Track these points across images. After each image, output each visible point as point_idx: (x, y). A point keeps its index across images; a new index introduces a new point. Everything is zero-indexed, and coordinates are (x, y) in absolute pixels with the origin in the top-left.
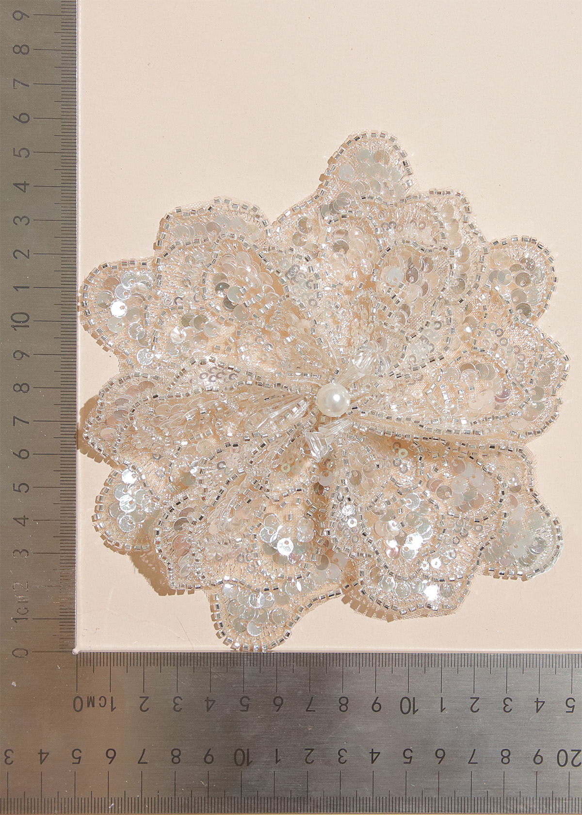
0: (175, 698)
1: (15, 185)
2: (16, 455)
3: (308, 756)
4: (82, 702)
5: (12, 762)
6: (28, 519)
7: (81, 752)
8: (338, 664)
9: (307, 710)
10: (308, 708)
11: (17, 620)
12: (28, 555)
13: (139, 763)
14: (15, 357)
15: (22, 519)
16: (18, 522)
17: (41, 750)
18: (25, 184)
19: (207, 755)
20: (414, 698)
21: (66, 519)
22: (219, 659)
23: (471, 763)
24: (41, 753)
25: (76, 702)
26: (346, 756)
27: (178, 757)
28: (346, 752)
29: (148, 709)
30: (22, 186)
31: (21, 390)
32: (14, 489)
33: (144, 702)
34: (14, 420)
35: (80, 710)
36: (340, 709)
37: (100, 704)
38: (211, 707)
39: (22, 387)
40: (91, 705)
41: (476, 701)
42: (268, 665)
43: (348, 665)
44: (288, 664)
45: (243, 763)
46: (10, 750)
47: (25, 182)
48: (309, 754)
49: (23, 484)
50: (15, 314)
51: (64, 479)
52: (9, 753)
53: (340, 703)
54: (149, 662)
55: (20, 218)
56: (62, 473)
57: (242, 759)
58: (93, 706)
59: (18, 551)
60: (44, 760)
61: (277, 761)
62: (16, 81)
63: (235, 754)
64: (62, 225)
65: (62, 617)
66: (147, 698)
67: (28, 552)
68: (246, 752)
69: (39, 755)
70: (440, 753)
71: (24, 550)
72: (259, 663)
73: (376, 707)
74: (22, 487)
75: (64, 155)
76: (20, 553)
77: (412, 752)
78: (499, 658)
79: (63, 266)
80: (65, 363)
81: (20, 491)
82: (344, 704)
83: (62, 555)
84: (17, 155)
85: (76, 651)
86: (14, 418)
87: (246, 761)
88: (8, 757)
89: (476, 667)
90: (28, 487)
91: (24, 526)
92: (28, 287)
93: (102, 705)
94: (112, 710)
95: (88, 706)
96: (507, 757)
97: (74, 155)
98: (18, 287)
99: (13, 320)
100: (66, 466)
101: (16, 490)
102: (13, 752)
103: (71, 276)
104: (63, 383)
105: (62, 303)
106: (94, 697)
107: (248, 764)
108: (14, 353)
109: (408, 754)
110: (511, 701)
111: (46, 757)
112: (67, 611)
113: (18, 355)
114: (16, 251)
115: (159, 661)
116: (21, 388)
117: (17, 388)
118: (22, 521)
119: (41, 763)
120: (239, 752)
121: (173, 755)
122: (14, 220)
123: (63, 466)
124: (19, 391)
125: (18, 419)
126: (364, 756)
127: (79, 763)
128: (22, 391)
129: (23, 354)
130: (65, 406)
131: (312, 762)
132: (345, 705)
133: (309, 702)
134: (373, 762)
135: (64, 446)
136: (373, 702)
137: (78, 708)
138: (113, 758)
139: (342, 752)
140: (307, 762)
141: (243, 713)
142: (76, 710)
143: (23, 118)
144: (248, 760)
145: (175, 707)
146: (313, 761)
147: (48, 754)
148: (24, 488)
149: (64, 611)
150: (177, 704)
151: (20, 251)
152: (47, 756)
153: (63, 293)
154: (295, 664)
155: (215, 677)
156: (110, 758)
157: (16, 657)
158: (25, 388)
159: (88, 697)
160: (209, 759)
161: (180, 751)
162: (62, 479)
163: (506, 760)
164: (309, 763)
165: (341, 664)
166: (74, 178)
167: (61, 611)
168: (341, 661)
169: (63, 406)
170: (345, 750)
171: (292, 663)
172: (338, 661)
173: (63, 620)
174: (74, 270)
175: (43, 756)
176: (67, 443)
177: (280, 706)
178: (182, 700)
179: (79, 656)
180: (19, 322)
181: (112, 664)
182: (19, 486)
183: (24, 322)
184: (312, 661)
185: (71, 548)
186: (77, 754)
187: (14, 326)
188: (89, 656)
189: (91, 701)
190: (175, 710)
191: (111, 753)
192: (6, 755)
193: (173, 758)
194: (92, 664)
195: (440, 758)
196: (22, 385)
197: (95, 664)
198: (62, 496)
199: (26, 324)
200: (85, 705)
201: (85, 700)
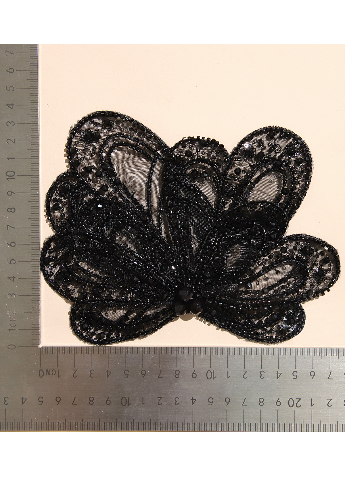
0: (91, 370)
1: (7, 105)
2: (9, 245)
3: (159, 401)
4: (43, 372)
5: (8, 403)
6: (15, 278)
7: (43, 398)
8: (174, 353)
9: (158, 377)
11: (10, 330)
13: (73, 404)
14: (8, 194)
15: (12, 278)
16: (10, 279)
17: (23, 397)
18: (12, 105)
19: (107, 400)
20: (214, 371)
21: (35, 278)
22: (113, 350)
23: (244, 405)
24: (23, 399)
25: (40, 372)
26: (179, 401)
27: (92, 401)
28: (179, 399)
29: (77, 376)
30: (10, 106)
31: (11, 211)
33: (75, 373)
34: (8, 227)
35: (42, 377)
36: (176, 377)
37: (52, 374)
38: (109, 375)
39: (12, 210)
40: (48, 374)
41: (246, 373)
42: (138, 353)
43: (179, 354)
44: (149, 353)
45: (125, 405)
46: (7, 397)
47: (12, 104)
48: (160, 400)
49: (13, 260)
50: (8, 172)
52: (6, 399)
53: (176, 374)
54: (77, 352)
55: (10, 122)
56: (32, 254)
57: (125, 402)
58: (49, 374)
59: (10, 294)
60: (24, 402)
61: (143, 404)
62: (7, 51)
63: (122, 400)
64: (31, 126)
65: (33, 329)
66: (77, 370)
67: (15, 295)
68: (127, 399)
69: (22, 400)
70: (227, 400)
71: (13, 294)
72: (133, 352)
73: (194, 376)
74: (12, 262)
75: (31, 89)
76: (11, 295)
77: (213, 399)
78: (257, 350)
79: (32, 147)
80: (33, 197)
81: (11, 263)
82: (177, 374)
83: (33, 296)
84: (8, 90)
85: (40, 346)
86: (8, 225)
87: (127, 403)
88: (6, 401)
89: (245, 355)
90: (15, 261)
91: (13, 281)
92: (14, 158)
93: (54, 374)
94: (59, 376)
95: (47, 374)
96: (262, 402)
97: (37, 89)
98: (9, 158)
99: (7, 175)
100: (34, 250)
101: (9, 263)
103: (36, 153)
104: (32, 208)
105: (32, 166)
106: (49, 370)
107: (128, 405)
108: (8, 192)
109: (211, 400)
110: (264, 372)
111: (25, 401)
112: (35, 325)
113: (10, 193)
114: (8, 139)
115: (82, 351)
116: (11, 210)
117: (9, 210)
119: (23, 404)
120: (124, 398)
121: (90, 400)
122: (7, 124)
123: (33, 250)
124: (10, 211)
125: (9, 226)
126: (188, 401)
127: (42, 404)
128: (12, 212)
129: (12, 192)
130: (34, 220)
131: (161, 404)
133: (159, 373)
134: (192, 404)
135: (33, 240)
136: (192, 373)
137: (41, 375)
138: (59, 402)
139: (177, 399)
140: (159, 404)
141: (125, 378)
142: (40, 377)
143: (10, 71)
145: (90, 375)
146: (162, 403)
147: (26, 399)
148: (13, 262)
149: (34, 325)
150: (91, 374)
151: (10, 140)
152: (26, 400)
153: (32, 161)
154: (152, 353)
155: (111, 359)
156: (58, 401)
157: (10, 349)
158: (13, 210)
159: (46, 370)
160: (108, 402)
161: (93, 398)
162: (32, 257)
163: (261, 404)
164: (160, 405)
165: (176, 353)
166: (37, 102)
167: (33, 325)
168: (176, 352)
169: (32, 219)
171: (150, 352)
172: (174, 351)
173: (33, 330)
174: (38, 149)
175: (23, 400)
176: (35, 238)
177: (144, 375)
178: (94, 371)
179: (41, 349)
180: (10, 176)
181: (58, 352)
182: (11, 261)
183: (12, 176)
184: (161, 351)
185: (37, 293)
186: (41, 399)
187: (7, 179)
188: (46, 348)
189: (48, 372)
190: (91, 377)
191: (58, 399)
192: (5, 400)
193: (90, 402)
194: (48, 353)
195: (227, 402)
196: (12, 208)
197: (50, 353)
198: (32, 266)
199: (14, 177)
200: (45, 374)
201: (45, 372)
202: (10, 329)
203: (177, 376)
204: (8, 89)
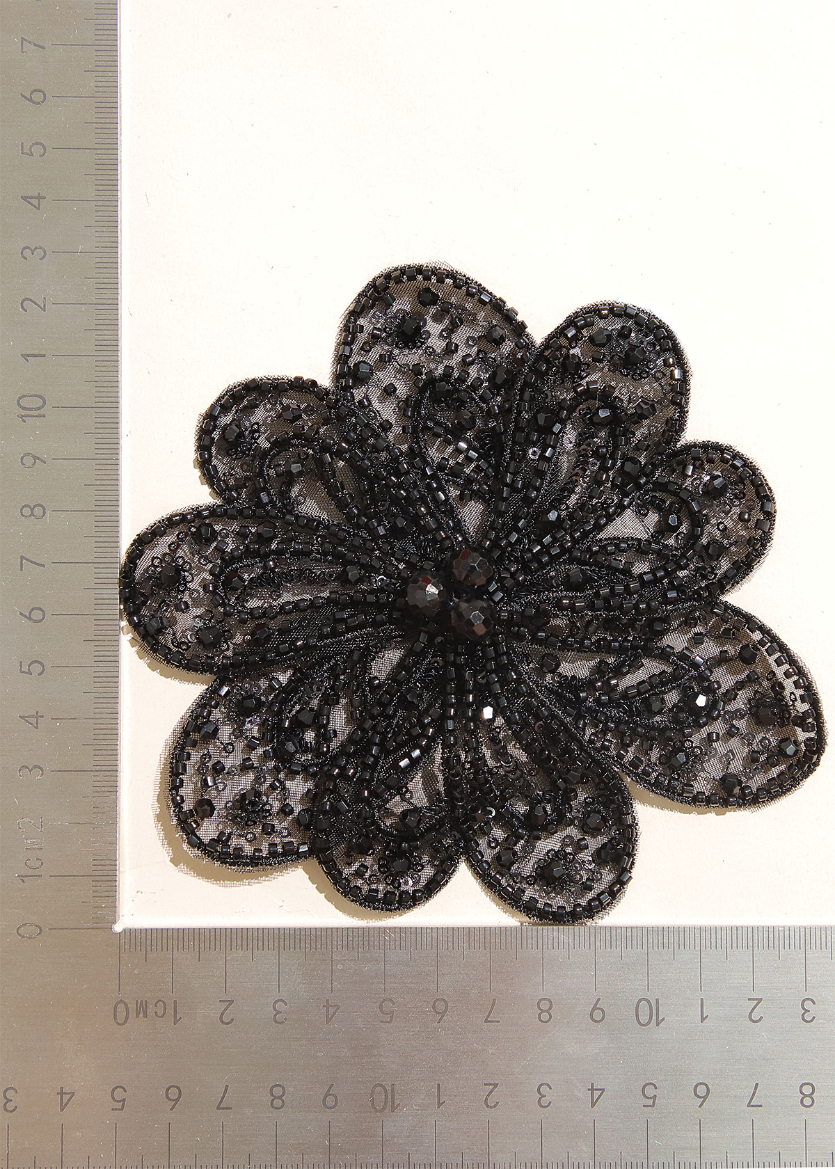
0: (276, 1002)
1: (24, 198)
2: (26, 617)
3: (489, 1095)
4: (127, 1010)
5: (16, 1107)
6: (42, 717)
7: (125, 1091)
8: (535, 946)
9: (486, 1021)
10: (488, 1017)
11: (25, 879)
12: (42, 775)
13: (218, 1108)
14: (22, 464)
15: (33, 716)
16: (27, 721)
17: (62, 1088)
18: (39, 197)
19: (327, 1094)
20: (657, 1000)
21: (102, 716)
22: (345, 938)
23: (752, 1106)
24: (62, 1093)
25: (119, 1010)
26: (550, 1095)
27: (280, 1098)
28: (550, 1088)
29: (232, 1020)
30: (34, 201)
31: (32, 514)
32: (21, 669)
33: (225, 1010)
34: (22, 561)
35: (124, 1023)
36: (540, 1019)
37: (156, 1013)
38: (332, 1017)
39: (34, 510)
40: (141, 1014)
41: (757, 1004)
42: (424, 947)
43: (550, 946)
44: (456, 945)
45: (384, 1108)
46: (13, 1088)
47: (39, 194)
48: (491, 1092)
49: (36, 662)
50: (24, 396)
51: (100, 654)
52: (10, 1094)
53: (540, 1009)
54: (234, 943)
55: (31, 250)
56: (97, 643)
57: (384, 1100)
58: (145, 1016)
59: (28, 768)
60: (67, 1104)
61: (439, 1105)
62: (26, 40)
63: (372, 1093)
64: (97, 260)
65: (97, 873)
66: (231, 1002)
67: (42, 770)
68: (389, 1089)
69: (59, 1096)
70: (702, 1090)
71: (36, 767)
72: (408, 944)
73: (597, 1015)
74: (34, 667)
75: (99, 152)
76: (30, 771)
77: (656, 1088)
78: (792, 933)
79: (97, 322)
80: (100, 473)
81: (30, 673)
82: (545, 1010)
83: (96, 773)
84: (27, 154)
85: (118, 928)
86: (22, 558)
87: (389, 1104)
88: (9, 1101)
89: (755, 949)
90: (43, 666)
91: (37, 728)
92: (44, 356)
93: (160, 1013)
94: (176, 1022)
95: (137, 1016)
96: (810, 1096)
97: (115, 152)
98: (29, 355)
99: (21, 407)
100: (103, 633)
101: (24, 672)
102: (17, 1092)
103: (111, 338)
104: (99, 503)
105: (97, 379)
106: (146, 1001)
107: (393, 1109)
108: (22, 458)
109: (650, 1091)
110: (814, 1003)
111: (69, 1100)
112: (103, 862)
113: (29, 461)
114: (24, 300)
115: (250, 942)
116: (32, 512)
117: (27, 511)
118: (33, 721)
119: (62, 1110)
120: (379, 1089)
121: (272, 1095)
122: (22, 253)
123: (99, 633)
124: (30, 516)
125: (27, 560)
126: (580, 1095)
127: (122, 1109)
128: (34, 516)
129: (35, 458)
130: (101, 539)
131: (495, 1106)
132: (548, 1011)
133: (489, 1007)
134: (593, 1105)
135: (100, 602)
136: (592, 1006)
137: (121, 1019)
138: (177, 1100)
139: (544, 1089)
140: (488, 1106)
141: (384, 1025)
142: (118, 1023)
143: (35, 97)
144: (393, 1102)
145: (275, 1016)
146: (498, 1103)
147: (72, 1094)
148: (36, 668)
149: (100, 863)
150: (278, 1012)
151: (31, 300)
152: (71, 1097)
153: (98, 363)
154: (466, 945)
155: (340, 967)
156: (173, 1100)
157: (23, 937)
158: (38, 511)
159: (137, 1002)
160: (330, 1101)
161: (283, 1088)
162: (97, 653)
163: (807, 1101)
164: (491, 1107)
165: (540, 945)
166: (115, 188)
167: (95, 863)
168: (540, 940)
169: (97, 539)
170: (548, 1085)
171: (461, 944)
172: (535, 940)
173: (97, 878)
174: (115, 327)
175: (64, 1097)
176: (105, 596)
177: (443, 1014)
178: (286, 1005)
179: (123, 935)
180: (31, 409)
181: (175, 948)
182: (29, 666)
183: (36, 409)
184: (493, 940)
185: (111, 763)
186: (119, 1094)
187: (22, 416)
188: (138, 935)
189: (142, 1008)
190: (276, 1022)
191: (173, 1093)
192: (5, 1097)
193: (273, 1100)
194: (143, 949)
195: (701, 1097)
196: (35, 506)
197: (149, 948)
198: (96, 680)
199: (41, 412)
200: (133, 1014)
201: (132, 1006)
202: (27, 876)
203: (545, 1016)
204: (26, 150)
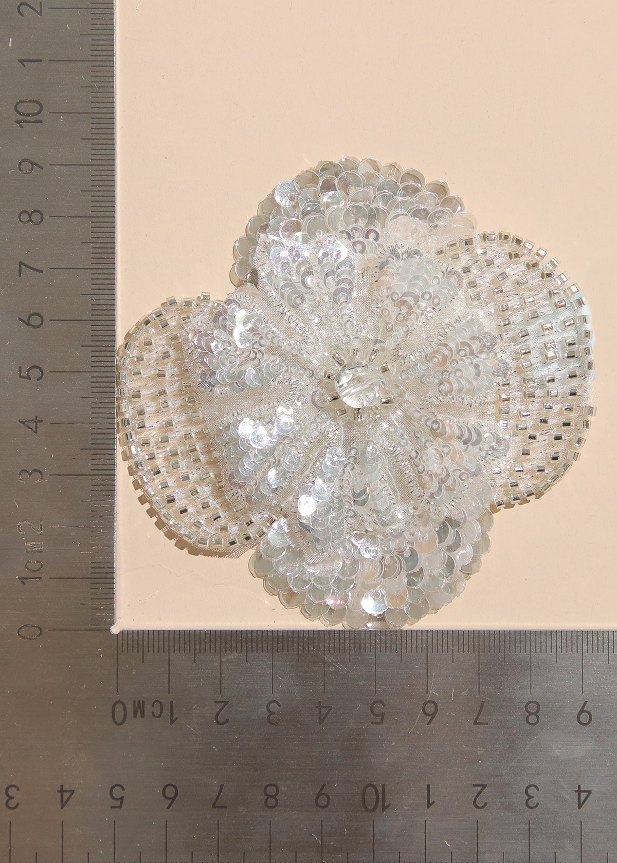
0: (270, 703)
2: (24, 322)
3: (477, 796)
4: (125, 709)
5: (18, 805)
6: (41, 421)
7: (123, 789)
8: (523, 650)
9: (475, 723)
10: (477, 719)
11: (25, 581)
12: (42, 478)
13: (214, 807)
14: (20, 170)
15: (32, 421)
16: (27, 426)
17: (62, 786)
19: (320, 794)
21: (100, 421)
22: (337, 641)
24: (62, 791)
25: (117, 710)
26: (537, 797)
27: (274, 797)
28: (538, 789)
29: (227, 720)
31: (30, 220)
32: (20, 374)
33: (220, 710)
34: (20, 267)
35: (122, 723)
36: (528, 722)
37: (153, 713)
38: (324, 718)
39: (32, 216)
40: (139, 714)
42: (414, 650)
43: (538, 650)
44: (445, 648)
45: (375, 808)
46: (14, 786)
48: (480, 792)
49: (34, 367)
50: (21, 102)
51: (97, 359)
52: (12, 792)
53: (528, 712)
54: (229, 645)
56: (94, 349)
57: (375, 800)
58: (143, 716)
59: (26, 471)
60: (67, 801)
61: (429, 805)
63: (364, 793)
65: (95, 576)
66: (226, 703)
67: (41, 473)
68: (380, 789)
69: (60, 794)
71: (35, 470)
72: (399, 647)
73: (584, 718)
74: (33, 372)
76: (30, 475)
79: (93, 26)
80: (97, 178)
81: (29, 378)
83: (94, 477)
85: (115, 630)
86: (21, 264)
87: (380, 804)
88: (11, 798)
90: (41, 371)
91: (36, 432)
92: (40, 61)
93: (157, 712)
94: (172, 722)
95: (135, 716)
98: (25, 61)
99: (19, 113)
100: (100, 338)
101: (23, 377)
102: (18, 790)
103: (106, 42)
104: (95, 209)
105: (93, 84)
106: (143, 702)
107: (384, 808)
108: (20, 164)
111: (69, 798)
112: (101, 565)
113: (26, 166)
114: (21, 5)
115: (244, 644)
116: (30, 217)
117: (25, 217)
118: (33, 425)
119: (62, 807)
120: (370, 789)
121: (266, 794)
123: (96, 338)
124: (28, 222)
125: (26, 265)
126: (567, 796)
127: (120, 807)
128: (32, 222)
129: (33, 164)
130: (98, 246)
131: (483, 807)
132: (536, 714)
133: (478, 709)
134: (580, 806)
135: (97, 307)
136: (579, 709)
137: (119, 719)
138: (173, 799)
139: (532, 791)
140: (476, 806)
141: (374, 726)
142: (116, 723)
144: (384, 801)
145: (269, 717)
146: (486, 804)
147: (72, 792)
148: (36, 373)
149: (98, 565)
150: (272, 713)
151: (28, 5)
152: (71, 795)
153: (94, 68)
154: (456, 648)
155: (332, 669)
156: (170, 799)
157: (24, 638)
158: (36, 217)
159: (134, 701)
160: (322, 799)
161: (277, 788)
162: (94, 359)
164: (480, 808)
165: (528, 648)
167: (93, 565)
168: (528, 644)
169: (95, 245)
170: (536, 787)
171: (451, 647)
172: (523, 643)
173: (96, 581)
174: (110, 32)
175: (65, 795)
177: (433, 716)
178: (280, 706)
179: (120, 637)
180: (28, 115)
181: (172, 649)
182: (28, 371)
183: (34, 115)
184: (482, 644)
185: (108, 467)
186: (117, 792)
187: (18, 122)
188: (136, 636)
189: (139, 708)
190: (269, 722)
191: (170, 792)
192: (7, 794)
193: (267, 800)
194: (141, 649)
196: (33, 212)
197: (146, 649)
198: (94, 385)
199: (39, 117)
200: (130, 714)
201: (130, 706)
202: (27, 578)
203: (533, 719)
